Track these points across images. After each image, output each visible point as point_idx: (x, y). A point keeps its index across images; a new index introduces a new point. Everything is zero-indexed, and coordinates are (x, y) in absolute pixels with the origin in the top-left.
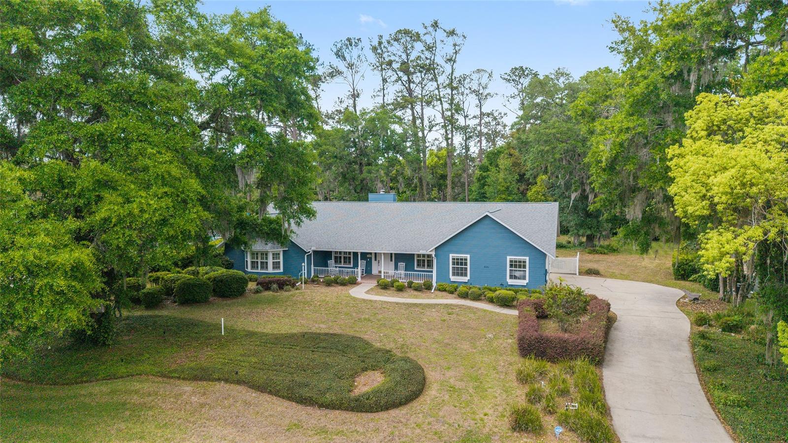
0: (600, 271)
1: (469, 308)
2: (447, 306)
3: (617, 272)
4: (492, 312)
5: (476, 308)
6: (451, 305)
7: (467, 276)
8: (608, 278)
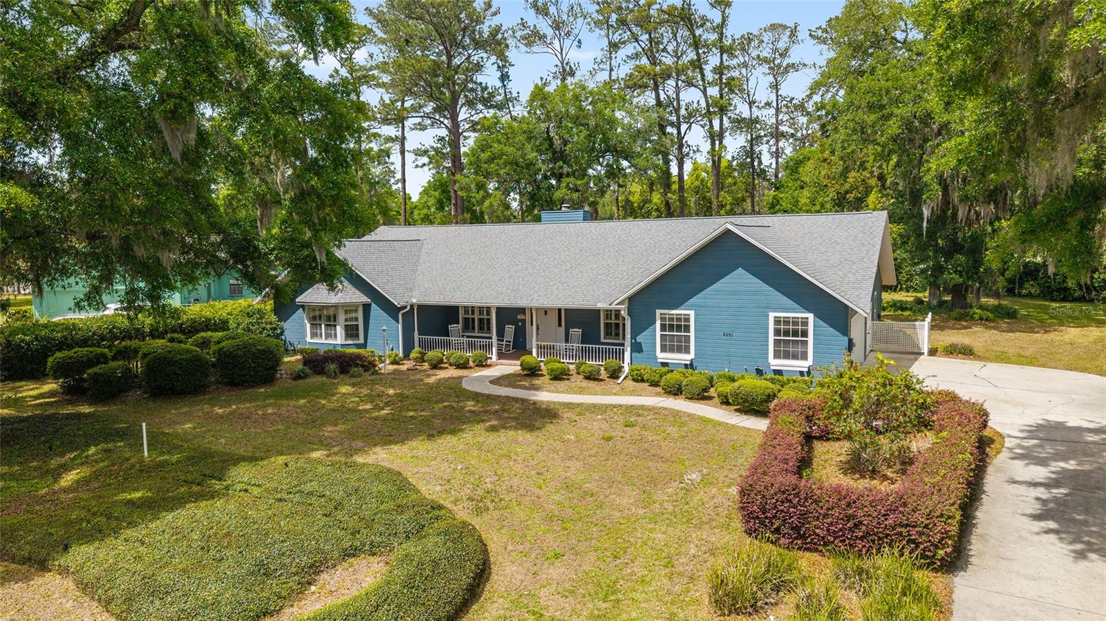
0: (975, 350)
1: (676, 414)
2: (630, 409)
3: (1011, 351)
4: (720, 424)
5: (689, 415)
6: (642, 407)
7: (689, 353)
8: (991, 361)
